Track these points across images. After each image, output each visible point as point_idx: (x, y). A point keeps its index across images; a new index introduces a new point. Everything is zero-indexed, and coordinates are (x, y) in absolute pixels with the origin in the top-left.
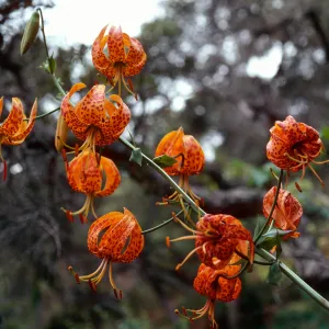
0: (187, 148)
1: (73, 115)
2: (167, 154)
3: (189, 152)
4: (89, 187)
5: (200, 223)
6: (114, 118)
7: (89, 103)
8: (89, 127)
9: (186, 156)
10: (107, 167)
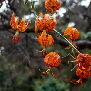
0: (74, 32)
1: (39, 24)
2: (68, 34)
3: (74, 33)
4: (45, 44)
5: (78, 56)
6: (51, 24)
7: (44, 20)
8: (44, 27)
9: (73, 34)
10: (50, 38)
